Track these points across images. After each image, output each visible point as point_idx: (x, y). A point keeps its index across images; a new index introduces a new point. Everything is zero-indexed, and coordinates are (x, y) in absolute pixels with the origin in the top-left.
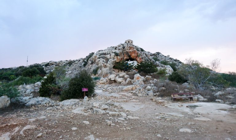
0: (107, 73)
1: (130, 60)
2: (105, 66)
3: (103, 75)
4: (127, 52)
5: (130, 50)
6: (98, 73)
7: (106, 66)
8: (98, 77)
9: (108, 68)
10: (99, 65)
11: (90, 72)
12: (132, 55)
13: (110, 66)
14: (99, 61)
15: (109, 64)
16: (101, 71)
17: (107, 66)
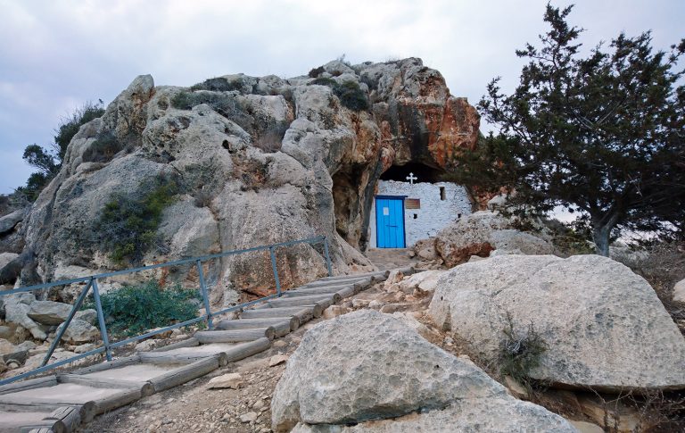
0: (291, 240)
1: (411, 177)
2: (259, 178)
3: (242, 270)
4: (400, 107)
5: (423, 93)
6: (163, 246)
7: (261, 169)
8: (170, 286)
9: (288, 195)
10: (186, 158)
11: (70, 221)
12: (443, 135)
13: (310, 173)
14: (186, 122)
15: (300, 158)
16: (210, 219)
17: (273, 171)
